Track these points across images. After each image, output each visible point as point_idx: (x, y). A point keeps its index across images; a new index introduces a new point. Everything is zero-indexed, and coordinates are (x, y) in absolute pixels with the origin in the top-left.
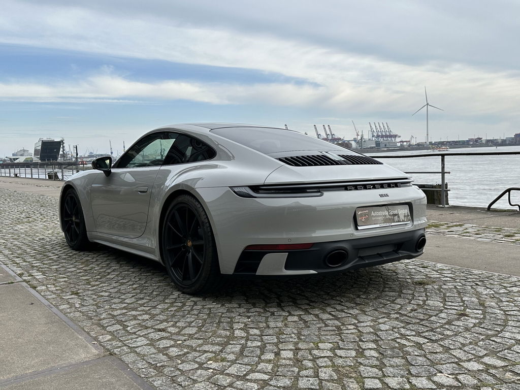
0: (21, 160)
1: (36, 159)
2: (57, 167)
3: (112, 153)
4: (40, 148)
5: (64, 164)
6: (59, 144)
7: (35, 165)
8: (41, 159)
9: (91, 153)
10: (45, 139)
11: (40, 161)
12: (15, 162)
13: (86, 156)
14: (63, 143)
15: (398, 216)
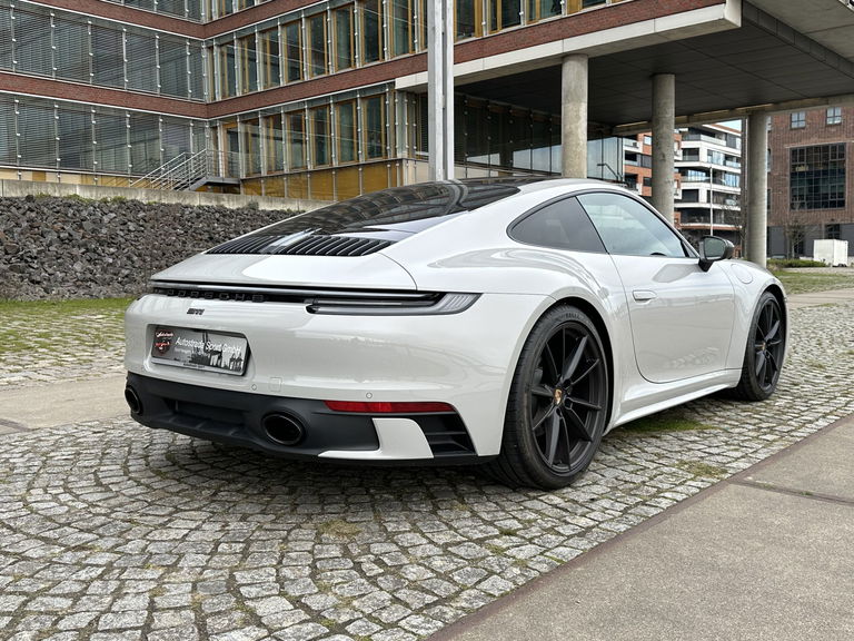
15: (220, 354)
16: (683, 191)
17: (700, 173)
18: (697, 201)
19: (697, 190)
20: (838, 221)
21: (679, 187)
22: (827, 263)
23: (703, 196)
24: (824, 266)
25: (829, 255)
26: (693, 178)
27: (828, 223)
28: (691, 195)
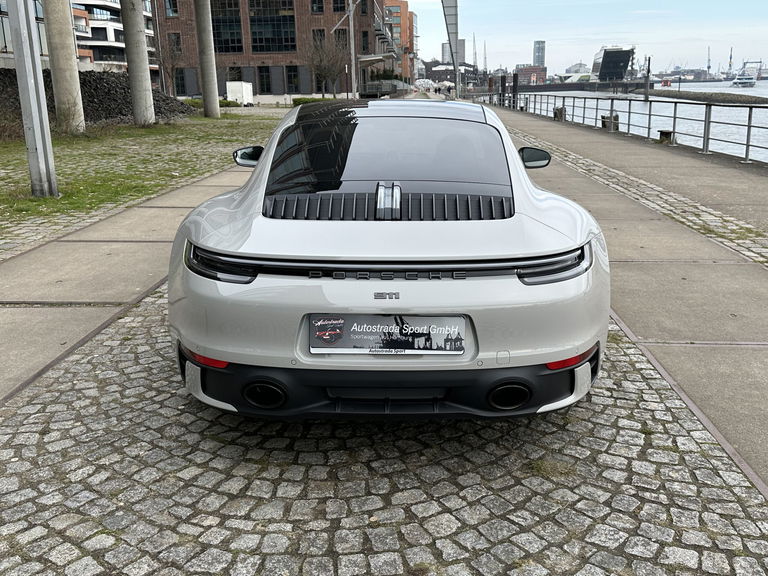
0: (575, 78)
1: (594, 79)
2: (620, 89)
3: (709, 67)
4: (601, 60)
5: (631, 85)
6: (628, 55)
7: (591, 87)
8: (601, 77)
9: (678, 67)
10: (610, 47)
11: (598, 81)
12: (567, 81)
13: (669, 72)
14: (634, 53)
15: (428, 337)
16: (92, 28)
17: (105, 12)
18: (106, 39)
19: (105, 29)
20: (239, 64)
21: (87, 24)
22: (239, 102)
23: (111, 35)
24: (237, 105)
25: (240, 95)
26: (99, 17)
27: (232, 65)
28: (99, 33)
